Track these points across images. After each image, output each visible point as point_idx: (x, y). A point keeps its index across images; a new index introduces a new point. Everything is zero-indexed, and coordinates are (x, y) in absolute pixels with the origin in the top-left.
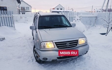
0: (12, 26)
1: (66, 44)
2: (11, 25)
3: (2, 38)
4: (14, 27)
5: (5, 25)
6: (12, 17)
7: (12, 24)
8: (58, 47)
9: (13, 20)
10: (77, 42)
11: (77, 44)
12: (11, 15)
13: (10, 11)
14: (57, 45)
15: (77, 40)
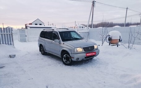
0: (11, 44)
2: (9, 43)
3: (13, 55)
4: (13, 45)
5: (3, 43)
6: (11, 35)
7: (10, 41)
9: (12, 37)
10: (94, 47)
12: (10, 32)
13: (9, 28)
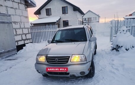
1: (54, 59)
8: (48, 61)
10: (68, 59)
11: (67, 61)
14: (47, 59)
15: (69, 57)
